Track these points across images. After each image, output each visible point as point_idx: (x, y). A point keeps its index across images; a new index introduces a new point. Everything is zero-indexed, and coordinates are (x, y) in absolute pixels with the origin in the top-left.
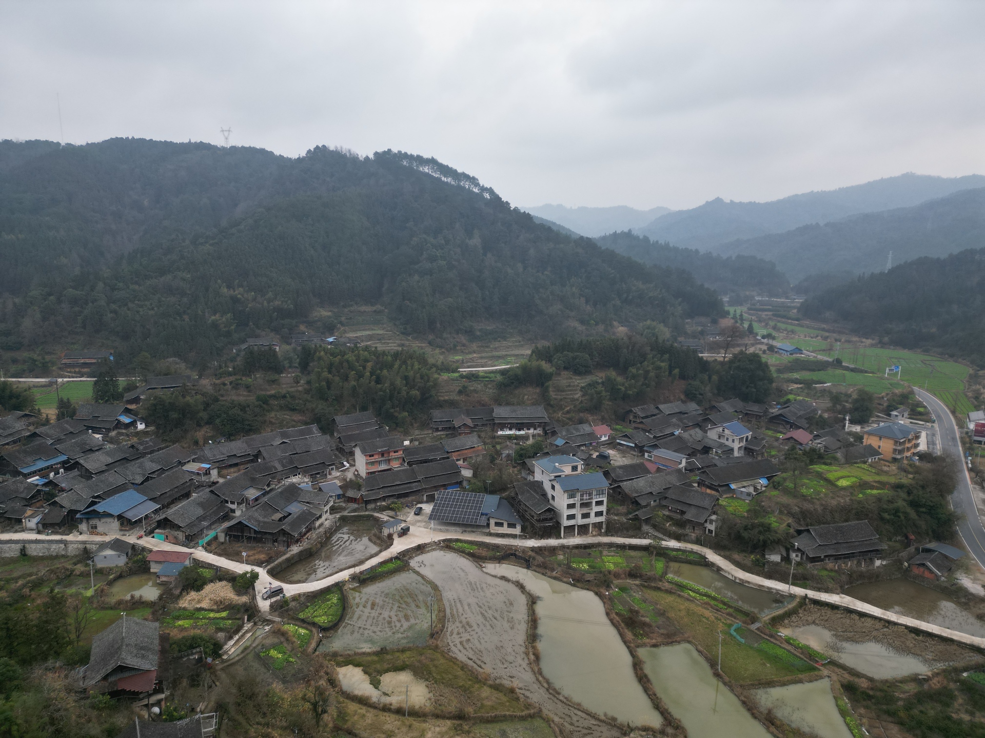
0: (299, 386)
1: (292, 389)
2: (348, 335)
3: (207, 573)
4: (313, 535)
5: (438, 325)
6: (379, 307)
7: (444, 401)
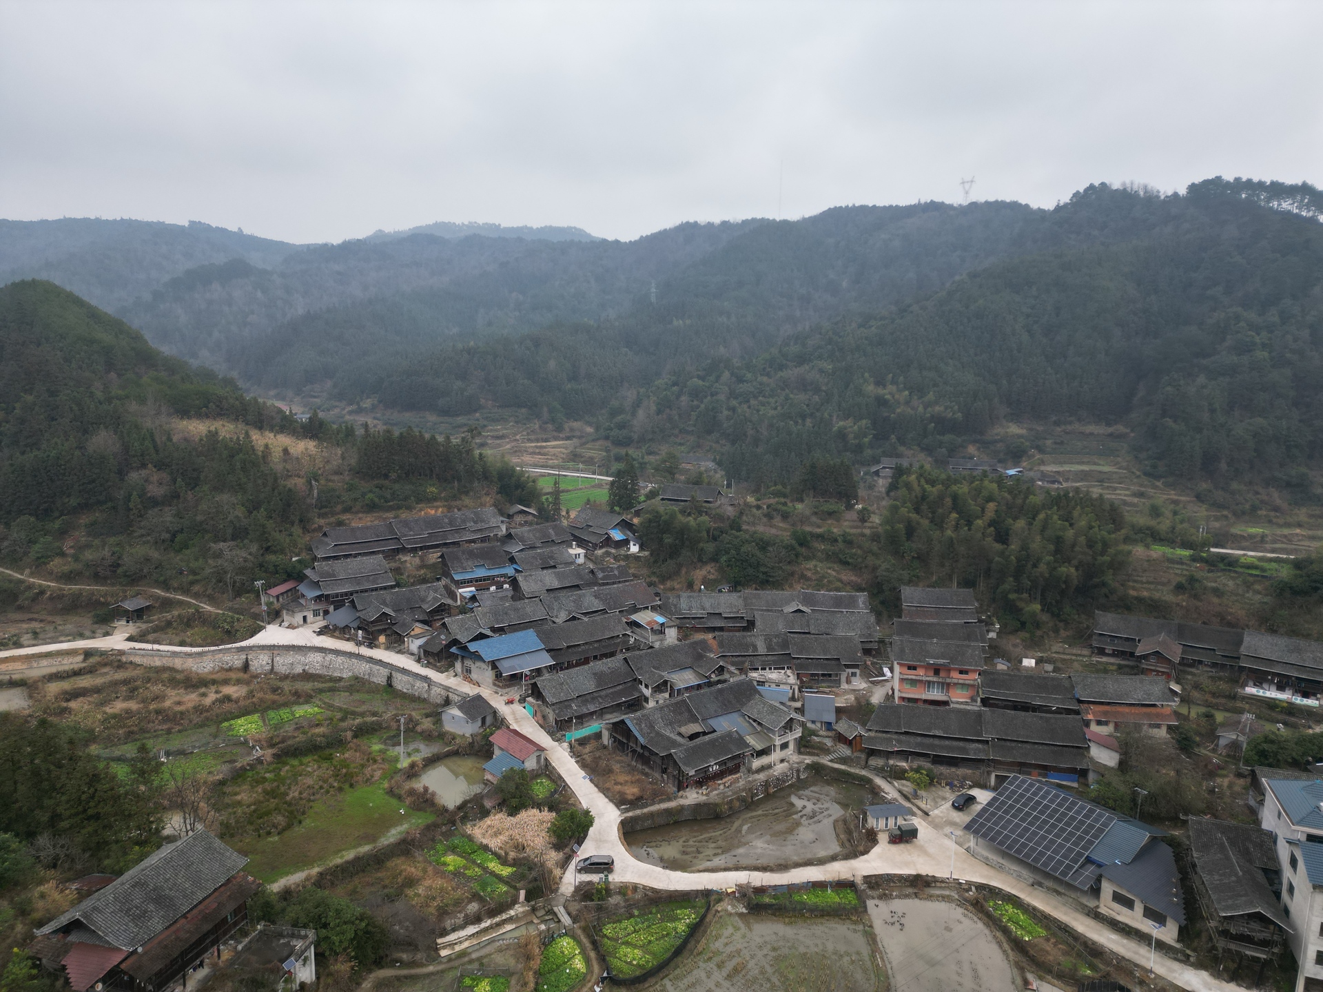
0: (865, 527)
1: (853, 531)
2: (1043, 468)
3: (541, 789)
4: (738, 783)
5: (1223, 466)
6: (1120, 428)
7: (1136, 598)
